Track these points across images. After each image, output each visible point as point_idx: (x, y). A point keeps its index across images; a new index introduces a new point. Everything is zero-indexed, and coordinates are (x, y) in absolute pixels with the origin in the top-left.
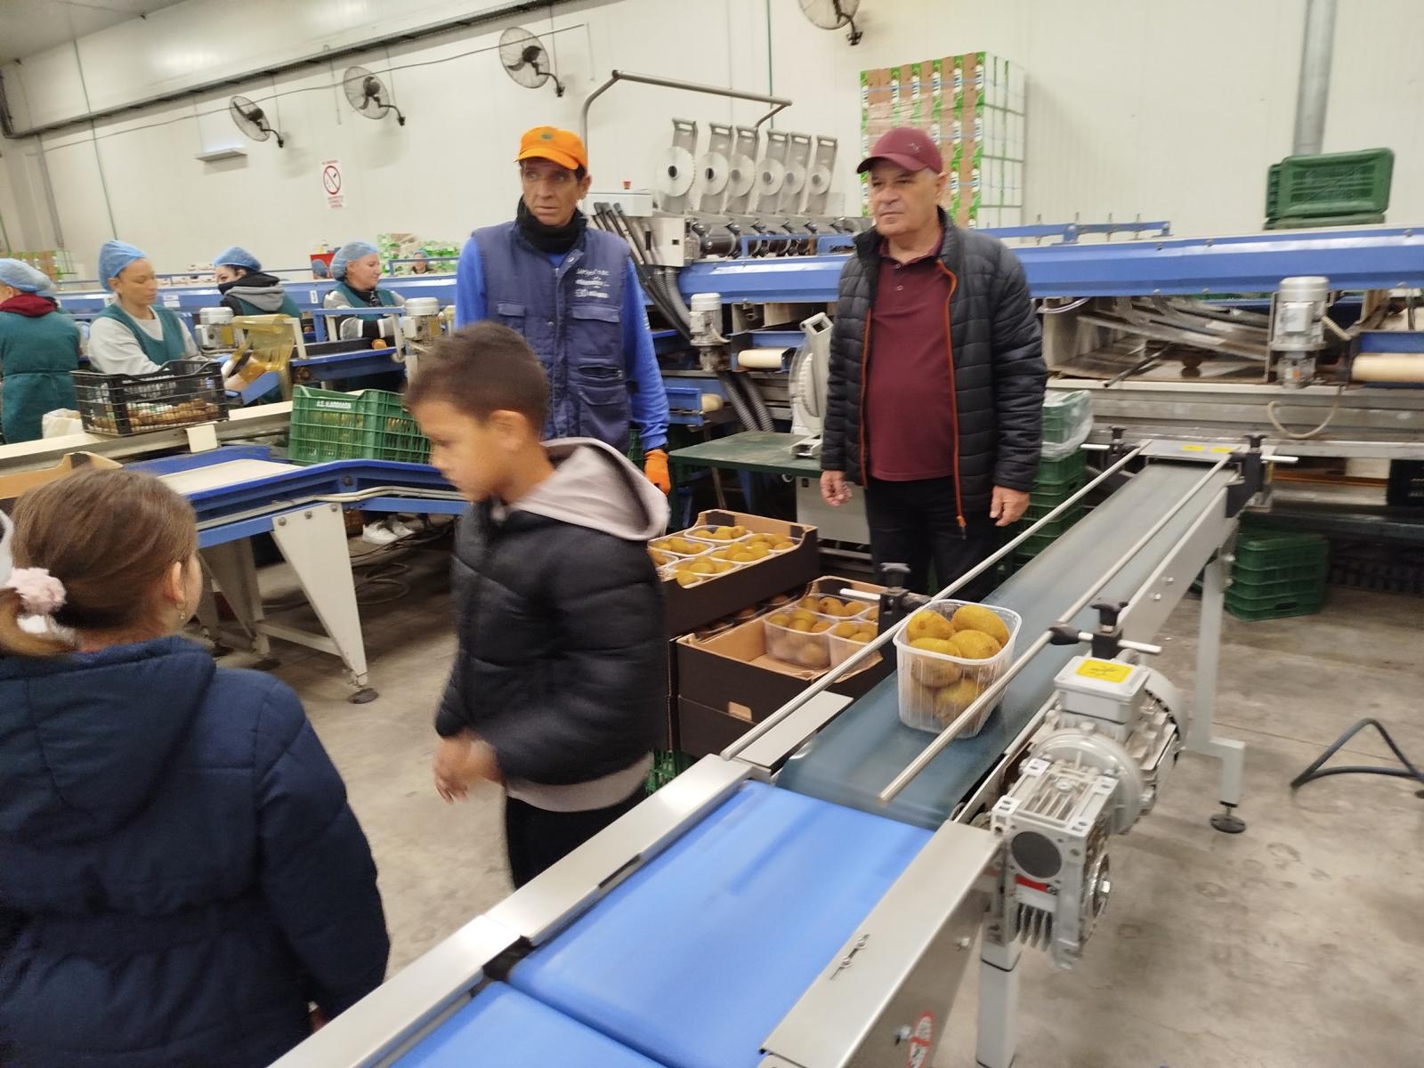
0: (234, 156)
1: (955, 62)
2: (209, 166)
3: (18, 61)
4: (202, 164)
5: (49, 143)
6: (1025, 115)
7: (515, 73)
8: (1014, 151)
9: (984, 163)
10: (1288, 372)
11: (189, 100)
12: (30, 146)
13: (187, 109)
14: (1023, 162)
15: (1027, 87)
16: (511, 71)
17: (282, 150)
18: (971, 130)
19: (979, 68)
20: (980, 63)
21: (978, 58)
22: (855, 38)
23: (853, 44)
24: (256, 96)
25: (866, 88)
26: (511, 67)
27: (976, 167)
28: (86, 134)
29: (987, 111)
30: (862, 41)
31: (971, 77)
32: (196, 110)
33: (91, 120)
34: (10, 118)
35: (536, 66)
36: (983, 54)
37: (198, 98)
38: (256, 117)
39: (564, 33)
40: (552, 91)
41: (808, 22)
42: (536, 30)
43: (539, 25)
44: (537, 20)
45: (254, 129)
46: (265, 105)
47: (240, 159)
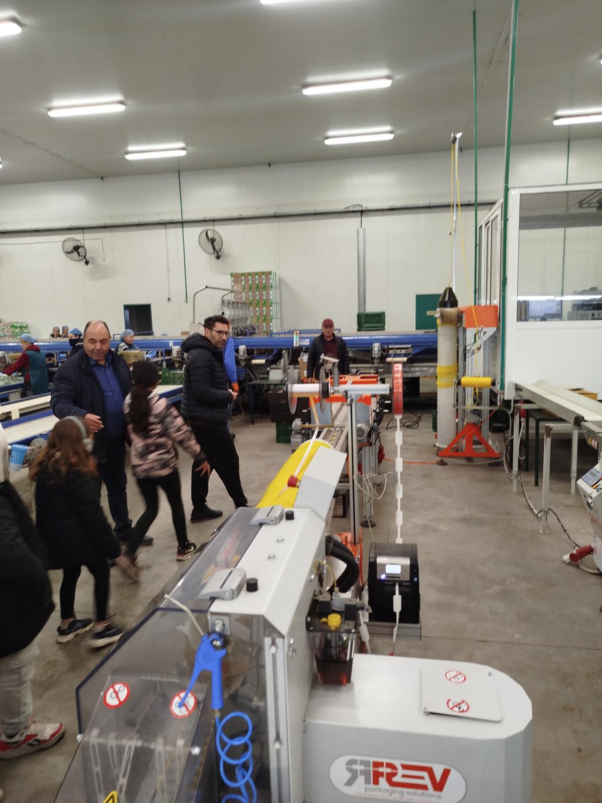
1: (263, 273)
6: (280, 288)
7: (70, 255)
8: (278, 301)
10: (376, 361)
15: (280, 280)
16: (67, 254)
18: (268, 295)
19: (270, 276)
21: (270, 273)
22: (218, 257)
23: (218, 259)
25: (233, 278)
27: (271, 306)
30: (221, 259)
31: (268, 278)
35: (79, 253)
39: (89, 241)
40: (83, 262)
41: (201, 250)
42: (78, 239)
43: (78, 236)
44: (75, 234)
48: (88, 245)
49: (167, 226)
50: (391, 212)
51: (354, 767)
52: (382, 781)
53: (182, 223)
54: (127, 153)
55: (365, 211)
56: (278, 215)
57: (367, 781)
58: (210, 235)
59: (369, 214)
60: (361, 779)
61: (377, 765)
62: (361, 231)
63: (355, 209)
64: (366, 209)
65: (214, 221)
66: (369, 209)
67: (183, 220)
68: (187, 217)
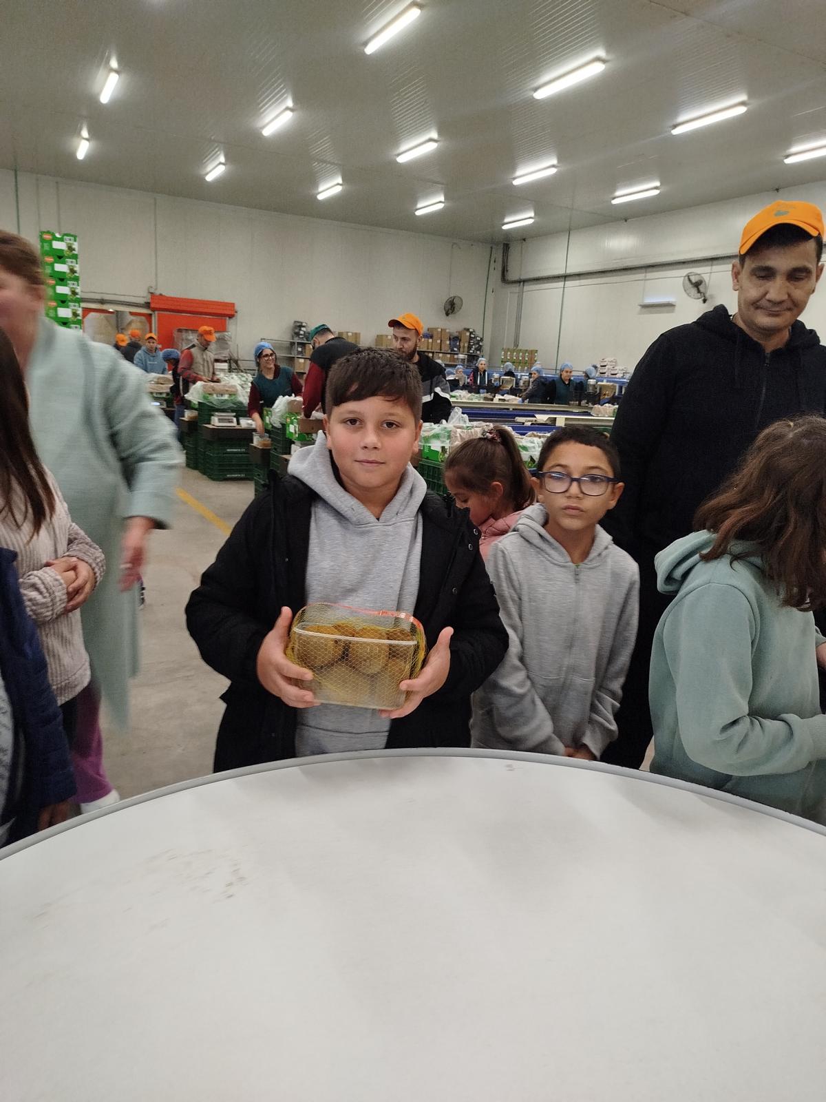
0: (667, 306)
2: (644, 310)
3: (524, 240)
4: (639, 307)
5: (527, 287)
11: (644, 270)
12: (515, 289)
13: (639, 276)
17: (704, 305)
24: (702, 271)
28: (561, 284)
32: (645, 276)
33: (565, 277)
34: (507, 271)
37: (652, 269)
38: (697, 285)
45: (694, 291)
46: (706, 278)
47: (671, 308)
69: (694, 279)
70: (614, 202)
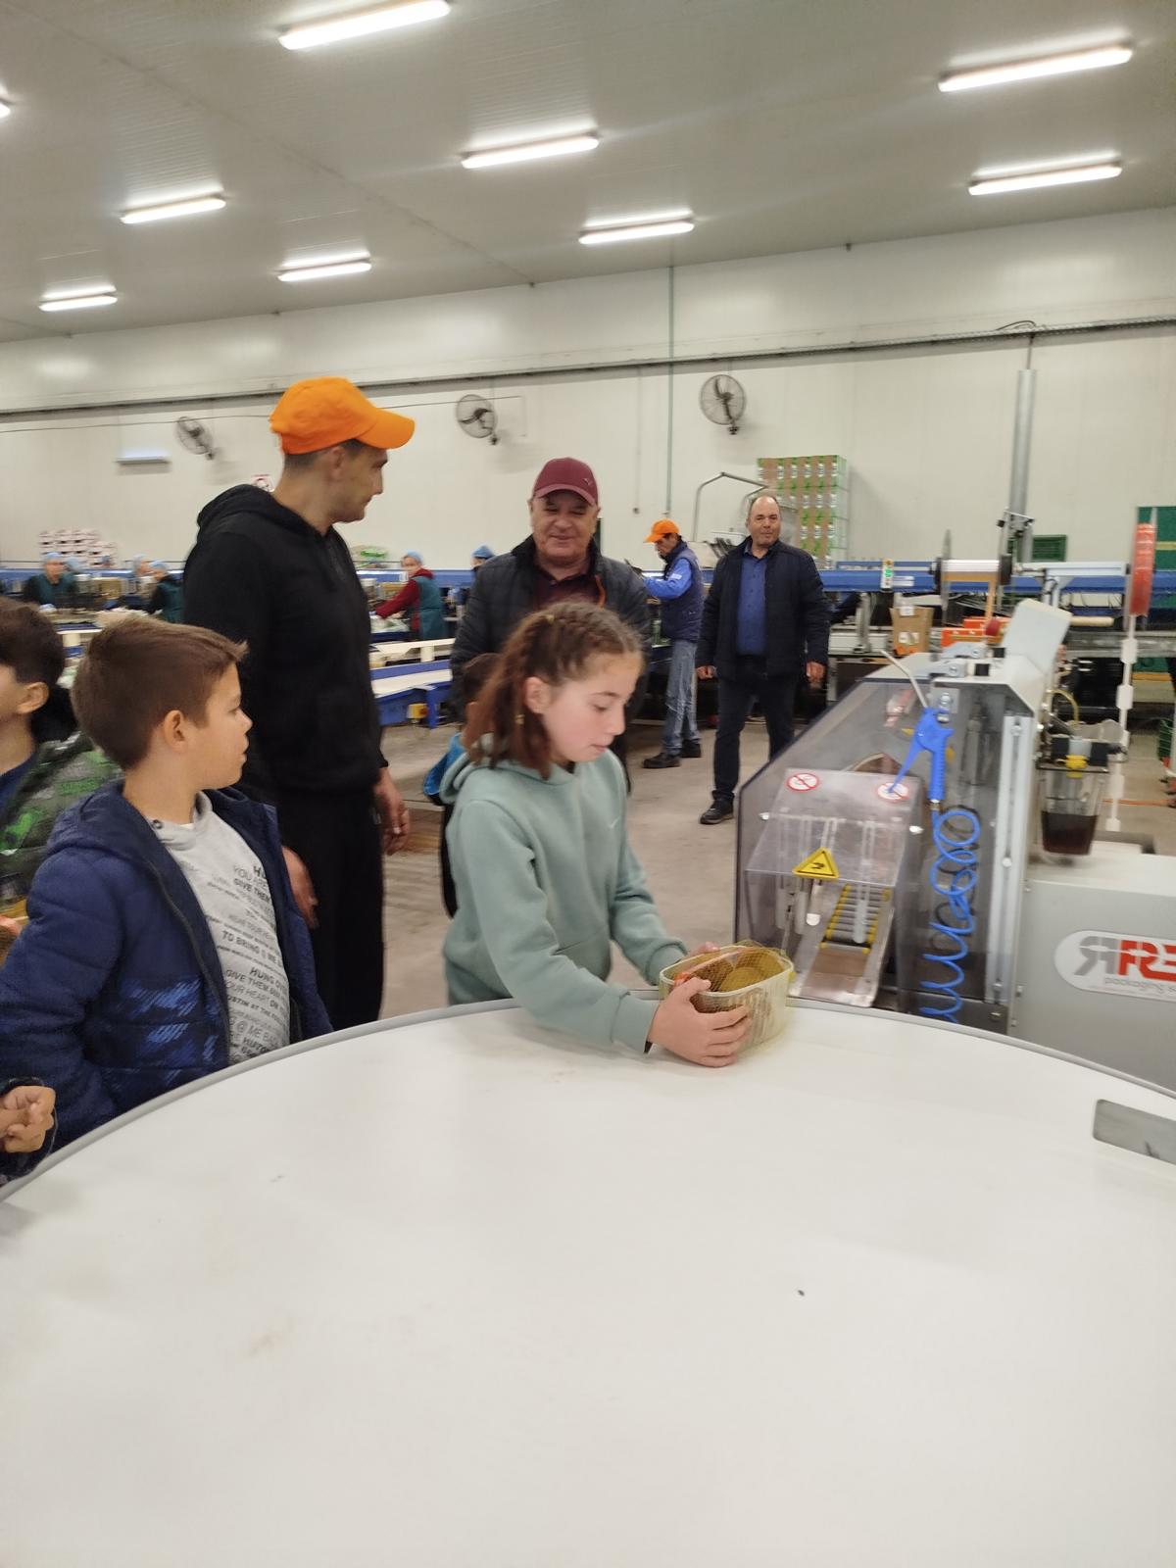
0: (160, 464)
1: (821, 459)
2: (125, 468)
4: (116, 464)
6: (849, 491)
7: (468, 426)
8: (845, 514)
9: (836, 521)
11: (110, 411)
13: (107, 419)
14: (848, 521)
15: (851, 473)
16: (464, 425)
17: (211, 462)
18: (827, 500)
19: (834, 465)
20: (835, 462)
21: (834, 458)
22: (734, 431)
23: (733, 434)
24: (199, 416)
25: (761, 469)
26: (464, 422)
27: (831, 523)
29: (838, 490)
30: (739, 434)
31: (829, 469)
32: (118, 420)
35: (482, 422)
36: (836, 456)
37: (121, 411)
38: (196, 434)
39: (502, 400)
40: (487, 440)
41: (703, 416)
42: (485, 397)
43: (484, 392)
44: (479, 388)
45: (192, 443)
46: (205, 424)
47: (163, 466)
48: (499, 407)
49: (644, 371)
50: (1097, 335)
51: (1093, 948)
52: (1133, 969)
53: (671, 365)
54: (585, 233)
55: (1040, 333)
56: (858, 346)
57: (1110, 970)
58: (723, 388)
59: (1048, 339)
60: (1101, 965)
61: (1128, 945)
62: (1027, 374)
63: (1016, 331)
64: (1043, 329)
65: (731, 359)
66: (1050, 328)
67: (675, 360)
68: (681, 353)
69: (191, 426)
70: (45, 308)
